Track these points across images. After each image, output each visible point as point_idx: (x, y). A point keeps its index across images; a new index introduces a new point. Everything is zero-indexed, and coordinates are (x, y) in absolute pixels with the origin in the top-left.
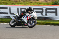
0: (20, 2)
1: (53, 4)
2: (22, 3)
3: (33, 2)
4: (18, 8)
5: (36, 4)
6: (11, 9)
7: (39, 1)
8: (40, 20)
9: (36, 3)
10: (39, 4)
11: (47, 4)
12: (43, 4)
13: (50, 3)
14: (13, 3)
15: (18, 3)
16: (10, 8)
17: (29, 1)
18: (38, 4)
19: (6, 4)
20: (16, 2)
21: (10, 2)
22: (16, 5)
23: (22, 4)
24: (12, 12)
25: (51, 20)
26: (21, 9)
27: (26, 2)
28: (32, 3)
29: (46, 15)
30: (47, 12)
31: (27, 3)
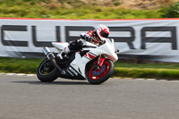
0: (63, 8)
1: (163, 14)
2: (71, 13)
3: (104, 8)
4: (58, 28)
5: (114, 15)
6: (38, 29)
7: (121, 6)
8: (127, 64)
9: (112, 11)
10: (123, 14)
11: (146, 14)
12: (134, 14)
13: (156, 11)
14: (43, 13)
15: (58, 13)
16: (34, 28)
17: (92, 7)
18: (117, 13)
19: (23, 14)
20: (53, 8)
21: (33, 9)
22: (53, 17)
23: (69, 16)
24: (39, 39)
25: (157, 62)
26: (68, 29)
27: (82, 9)
28: (99, 11)
29: (143, 47)
30: (145, 40)
31: (87, 13)
